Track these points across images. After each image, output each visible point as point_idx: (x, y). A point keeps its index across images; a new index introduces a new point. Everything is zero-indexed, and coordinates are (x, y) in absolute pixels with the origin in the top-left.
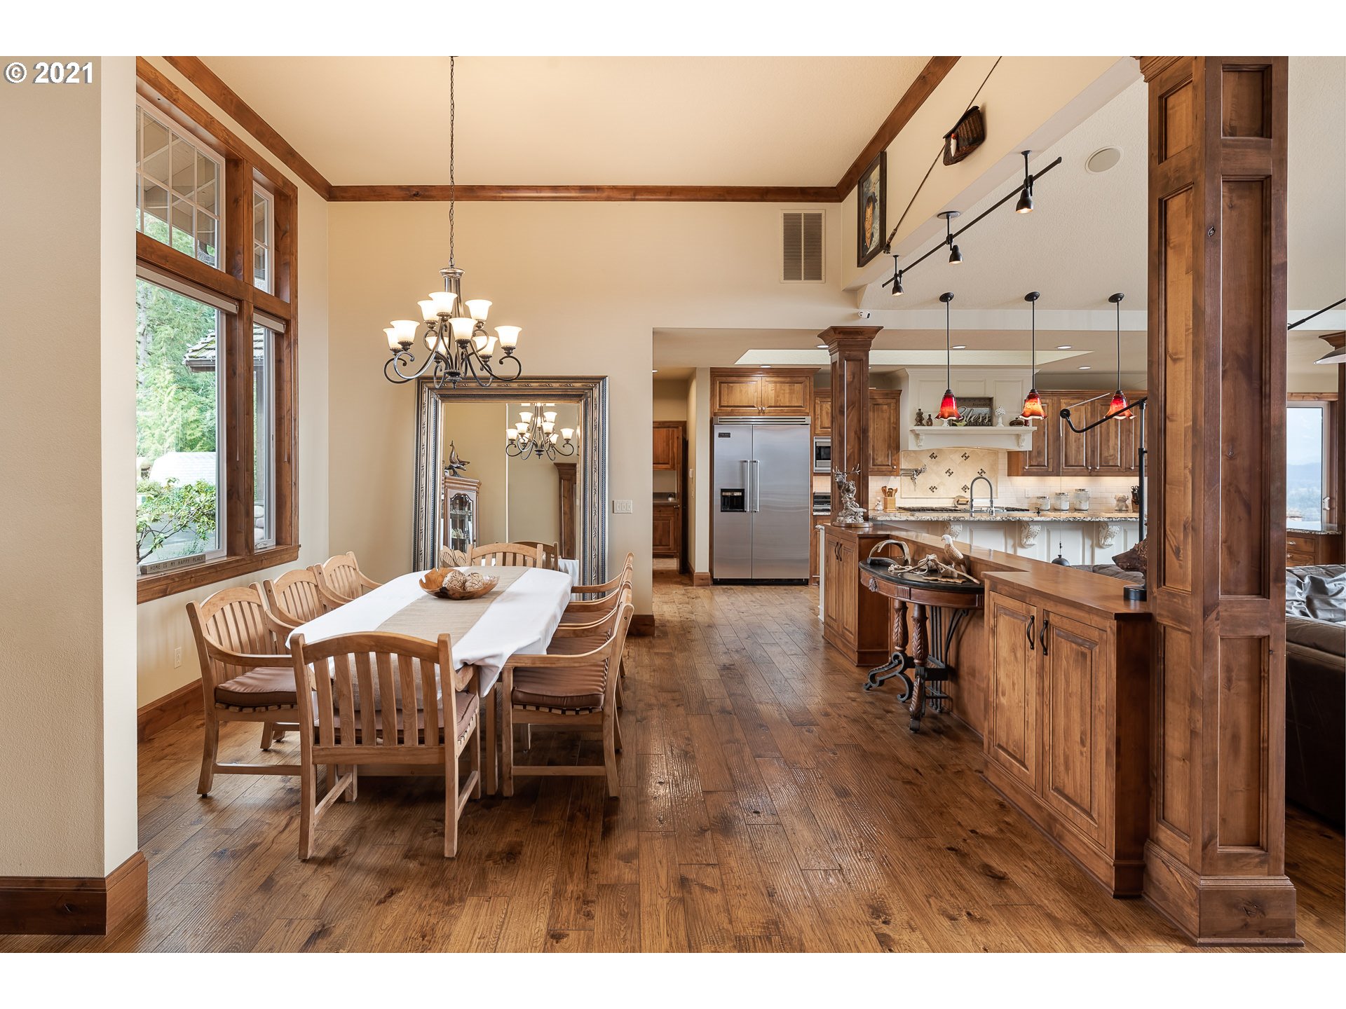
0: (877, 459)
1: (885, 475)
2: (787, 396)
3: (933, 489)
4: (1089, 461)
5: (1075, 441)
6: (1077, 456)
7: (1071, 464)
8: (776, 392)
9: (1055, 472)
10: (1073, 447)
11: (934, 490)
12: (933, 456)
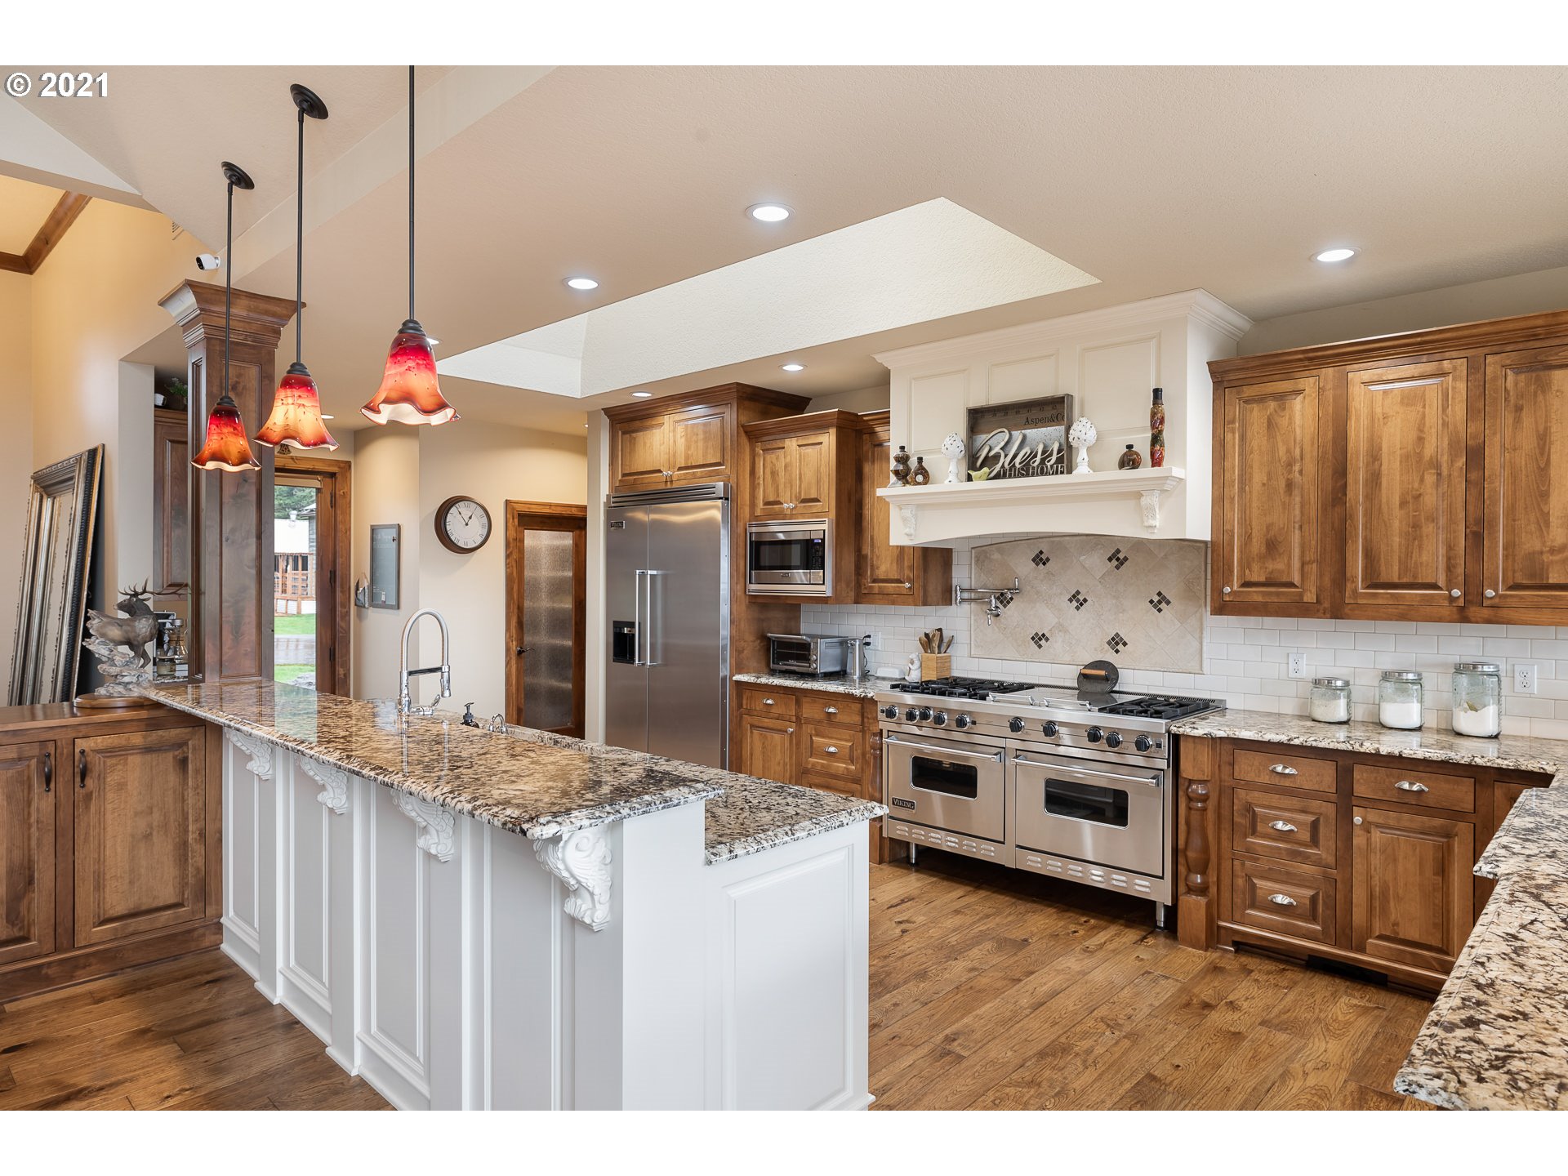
0: (878, 568)
1: (893, 603)
2: (701, 444)
3: (1039, 639)
4: (1460, 570)
5: (1403, 504)
6: (1408, 554)
7: (1384, 578)
8: (686, 440)
9: (1326, 604)
10: (1396, 524)
11: (1043, 642)
12: (1040, 560)
